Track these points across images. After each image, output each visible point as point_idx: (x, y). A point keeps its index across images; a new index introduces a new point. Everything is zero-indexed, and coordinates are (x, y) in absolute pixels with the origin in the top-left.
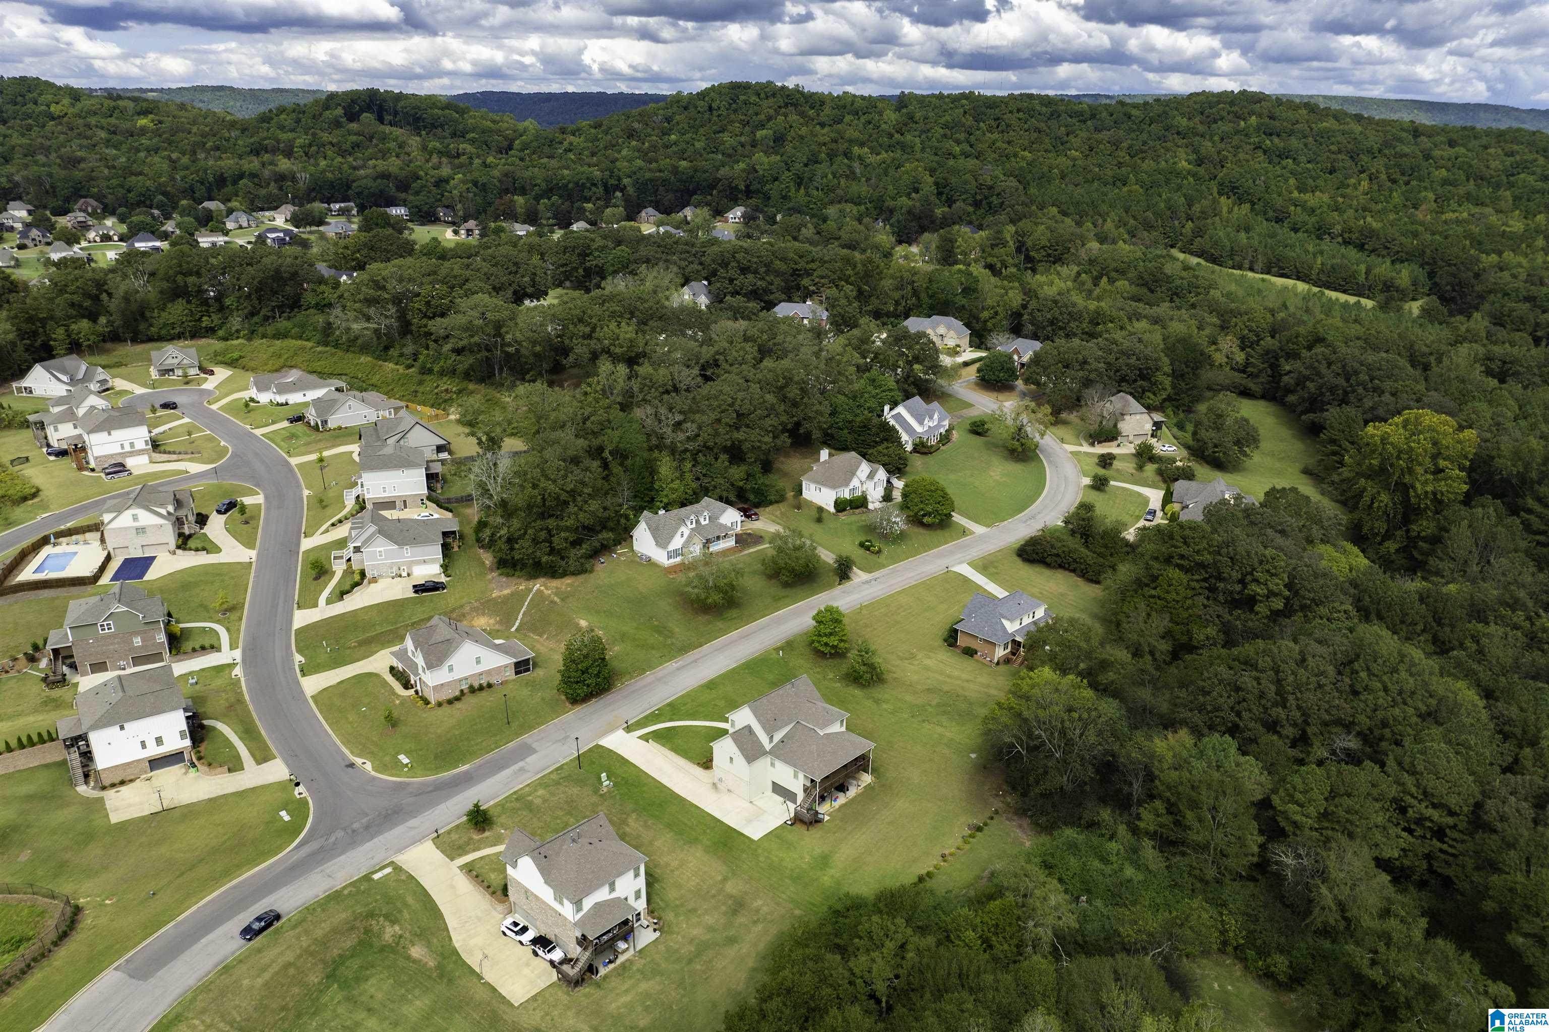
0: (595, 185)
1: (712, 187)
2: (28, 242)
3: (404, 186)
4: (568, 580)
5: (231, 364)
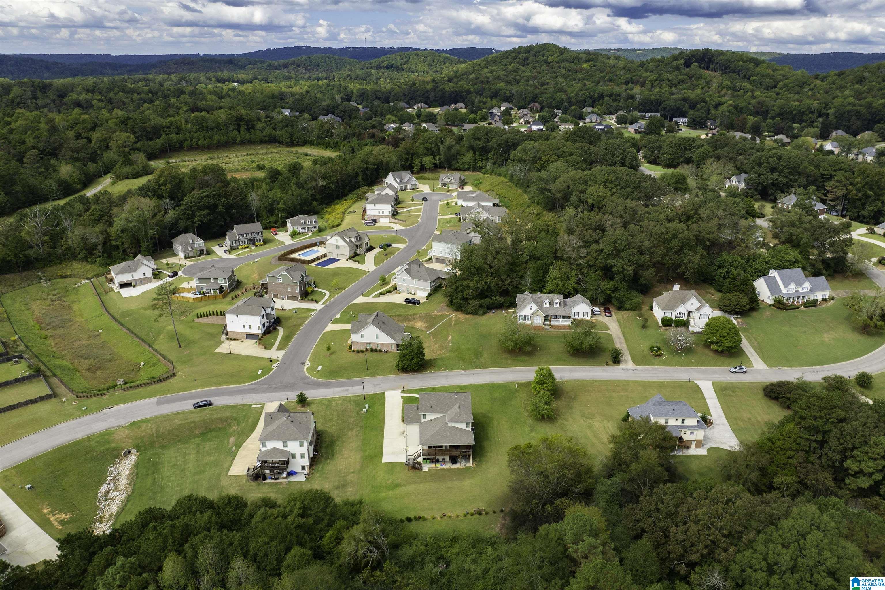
2: (493, 122)
4: (467, 316)
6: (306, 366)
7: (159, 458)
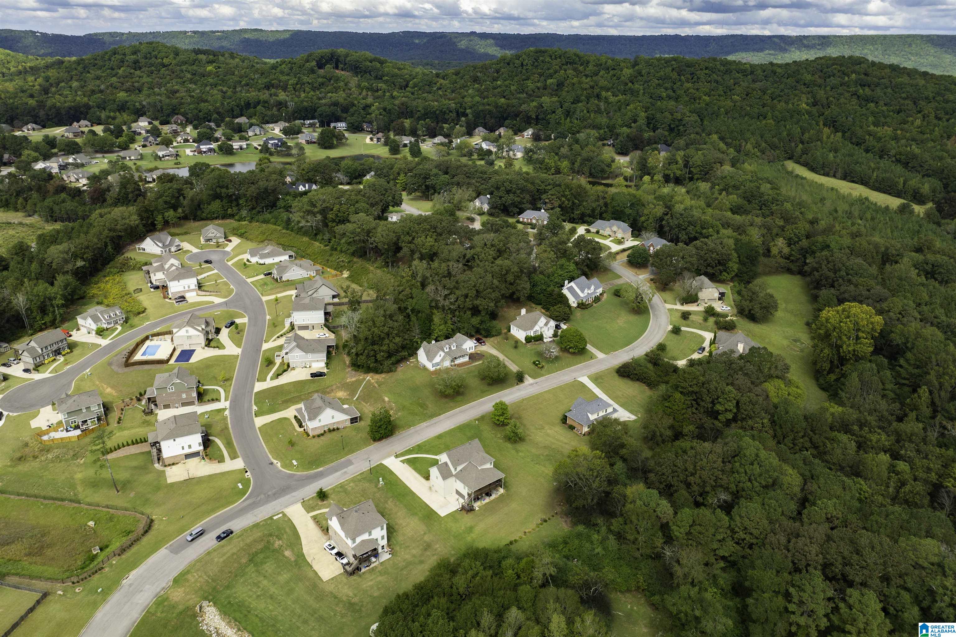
0: (451, 112)
1: (517, 115)
2: (148, 144)
3: (345, 110)
4: (383, 375)
5: (241, 236)
6: (279, 465)
7: (235, 598)
